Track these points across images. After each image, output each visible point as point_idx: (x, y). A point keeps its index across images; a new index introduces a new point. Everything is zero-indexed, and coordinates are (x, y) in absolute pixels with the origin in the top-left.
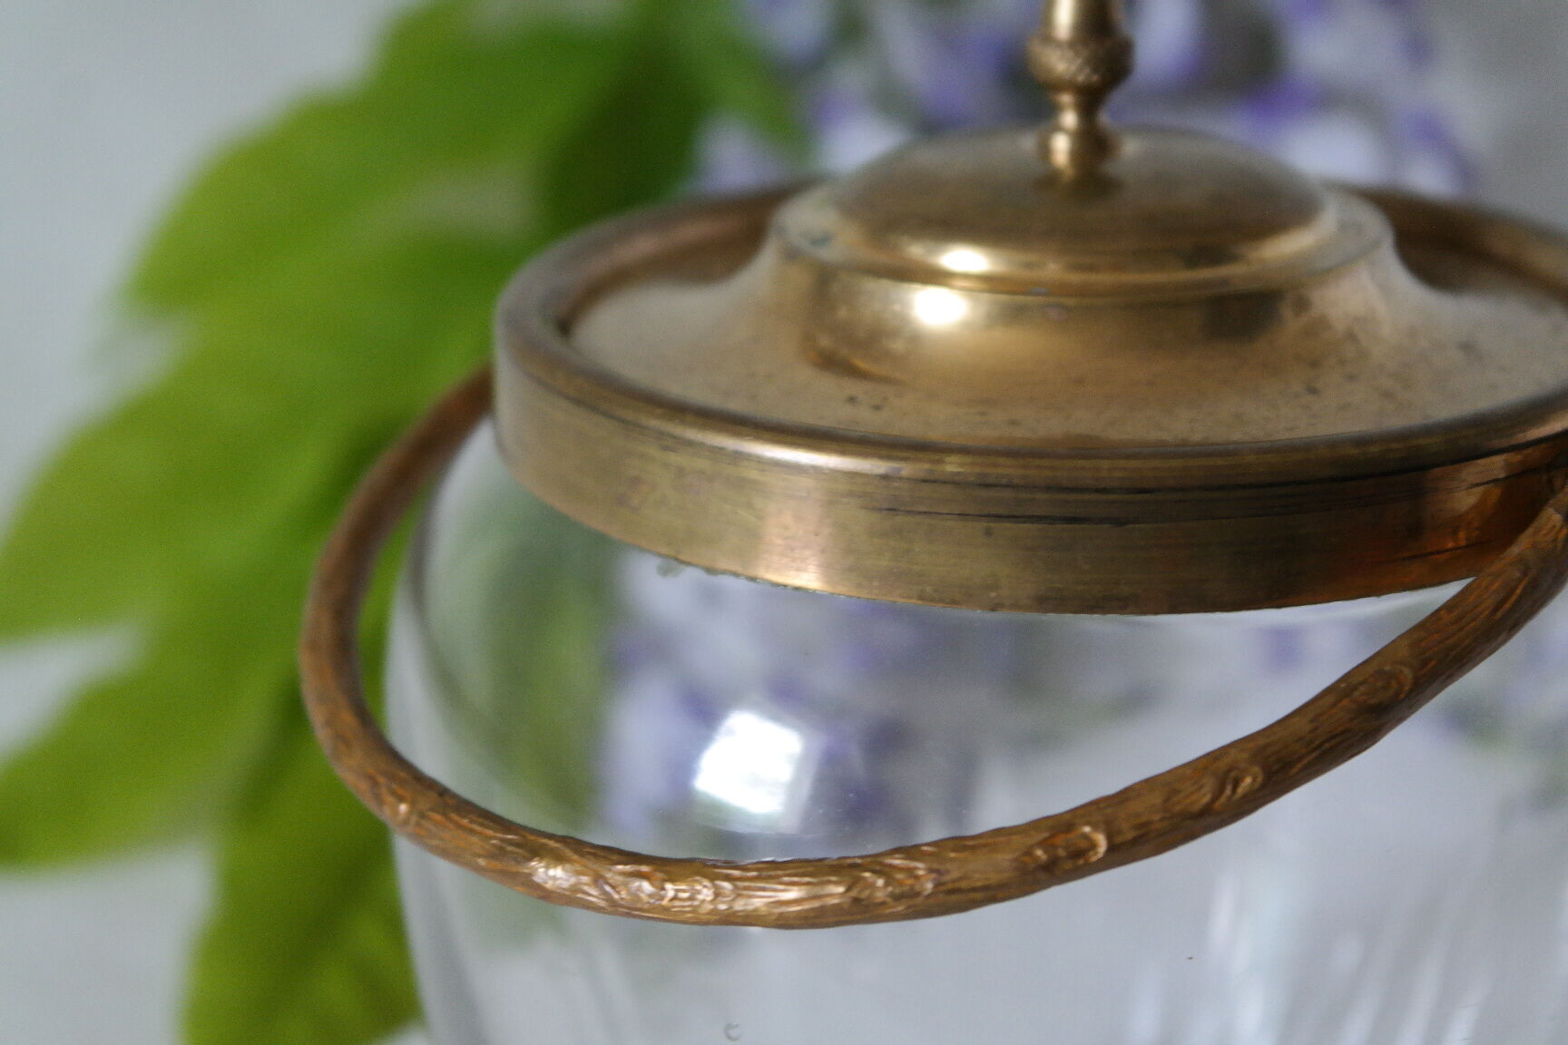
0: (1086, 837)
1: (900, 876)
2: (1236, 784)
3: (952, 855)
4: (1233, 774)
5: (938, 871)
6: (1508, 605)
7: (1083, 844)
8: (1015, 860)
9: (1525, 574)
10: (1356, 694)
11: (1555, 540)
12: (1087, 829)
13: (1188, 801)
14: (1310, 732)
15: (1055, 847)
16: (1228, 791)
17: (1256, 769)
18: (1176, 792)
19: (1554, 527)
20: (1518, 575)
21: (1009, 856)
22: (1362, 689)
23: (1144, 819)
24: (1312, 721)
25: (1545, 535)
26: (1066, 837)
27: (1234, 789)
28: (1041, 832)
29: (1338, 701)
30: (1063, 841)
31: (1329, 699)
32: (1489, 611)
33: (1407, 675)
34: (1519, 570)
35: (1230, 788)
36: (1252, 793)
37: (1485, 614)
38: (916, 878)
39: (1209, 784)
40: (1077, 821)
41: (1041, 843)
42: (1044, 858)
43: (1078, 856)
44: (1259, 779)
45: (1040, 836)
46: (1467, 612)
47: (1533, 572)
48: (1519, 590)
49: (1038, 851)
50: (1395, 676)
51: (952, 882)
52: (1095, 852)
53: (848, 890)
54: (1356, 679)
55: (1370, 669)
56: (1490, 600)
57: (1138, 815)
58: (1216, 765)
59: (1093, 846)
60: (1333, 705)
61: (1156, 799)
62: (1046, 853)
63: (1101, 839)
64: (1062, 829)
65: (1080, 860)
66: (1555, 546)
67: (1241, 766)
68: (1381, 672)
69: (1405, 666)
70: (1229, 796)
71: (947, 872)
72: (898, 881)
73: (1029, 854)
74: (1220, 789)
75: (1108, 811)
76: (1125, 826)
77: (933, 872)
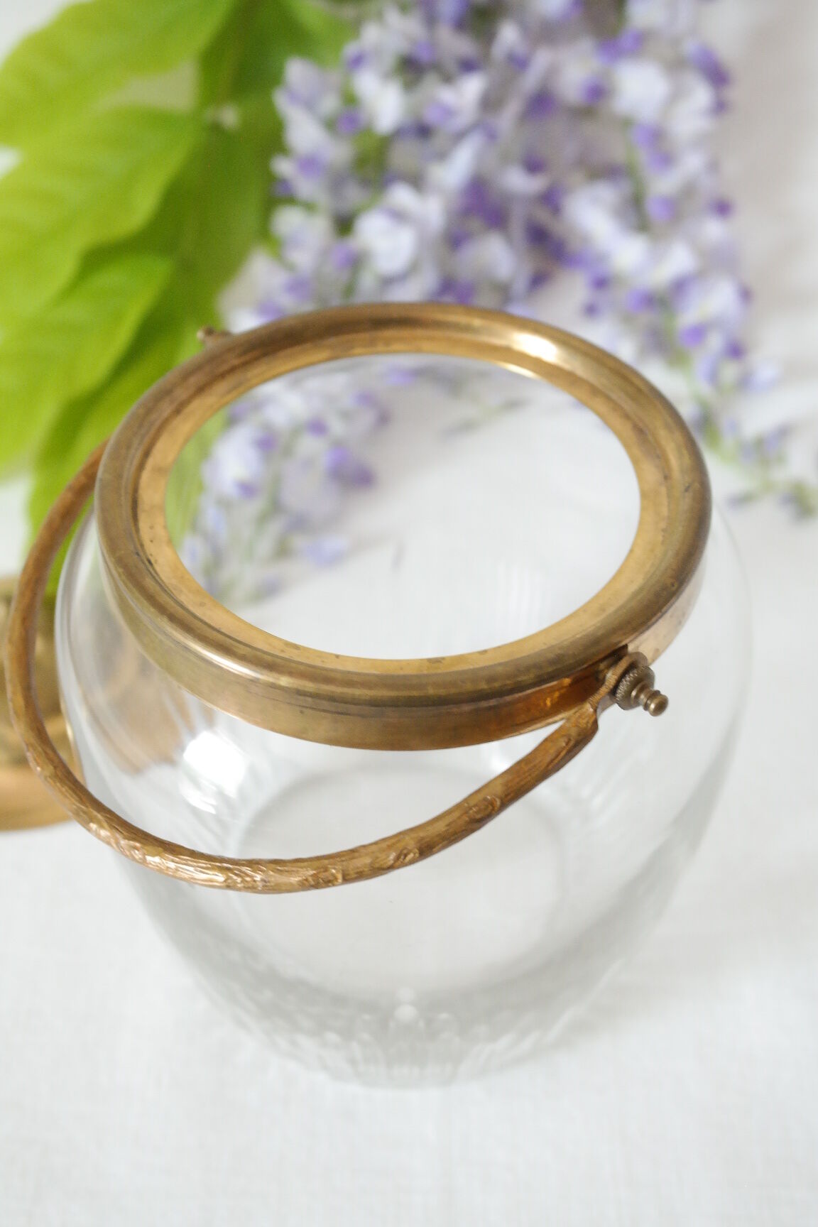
0: (333, 875)
1: (248, 879)
2: (406, 856)
3: (271, 873)
4: (405, 852)
5: (265, 881)
6: (556, 761)
7: (331, 878)
8: (300, 881)
9: (567, 744)
10: (471, 813)
11: (588, 722)
12: (334, 871)
13: (384, 862)
15: (318, 878)
16: (401, 860)
17: (417, 851)
18: (377, 858)
19: (588, 715)
20: (564, 744)
21: (297, 879)
22: (475, 810)
23: (361, 870)
24: (446, 826)
25: (583, 720)
26: (324, 874)
27: (405, 858)
28: (312, 870)
29: (462, 815)
30: (323, 875)
31: (457, 814)
32: (546, 765)
33: (498, 803)
34: (564, 741)
35: (402, 857)
36: (412, 862)
37: (543, 767)
38: (255, 881)
39: (392, 856)
40: (329, 866)
41: (312, 876)
42: (313, 883)
43: (329, 882)
44: (417, 855)
45: (312, 872)
46: (535, 766)
47: (572, 743)
48: (563, 754)
49: (310, 879)
50: (492, 803)
51: (272, 886)
52: (337, 881)
53: (225, 881)
54: (472, 803)
55: (480, 797)
56: (548, 759)
57: (358, 868)
58: (398, 845)
59: (336, 879)
60: (459, 818)
61: (367, 860)
62: (314, 880)
63: (340, 876)
64: (322, 870)
65: (330, 884)
66: (587, 725)
67: (409, 848)
68: (485, 799)
69: (497, 797)
70: (402, 862)
71: (269, 882)
72: (247, 881)
73: (306, 880)
74: (398, 858)
75: (344, 863)
76: (352, 872)
77: (263, 880)
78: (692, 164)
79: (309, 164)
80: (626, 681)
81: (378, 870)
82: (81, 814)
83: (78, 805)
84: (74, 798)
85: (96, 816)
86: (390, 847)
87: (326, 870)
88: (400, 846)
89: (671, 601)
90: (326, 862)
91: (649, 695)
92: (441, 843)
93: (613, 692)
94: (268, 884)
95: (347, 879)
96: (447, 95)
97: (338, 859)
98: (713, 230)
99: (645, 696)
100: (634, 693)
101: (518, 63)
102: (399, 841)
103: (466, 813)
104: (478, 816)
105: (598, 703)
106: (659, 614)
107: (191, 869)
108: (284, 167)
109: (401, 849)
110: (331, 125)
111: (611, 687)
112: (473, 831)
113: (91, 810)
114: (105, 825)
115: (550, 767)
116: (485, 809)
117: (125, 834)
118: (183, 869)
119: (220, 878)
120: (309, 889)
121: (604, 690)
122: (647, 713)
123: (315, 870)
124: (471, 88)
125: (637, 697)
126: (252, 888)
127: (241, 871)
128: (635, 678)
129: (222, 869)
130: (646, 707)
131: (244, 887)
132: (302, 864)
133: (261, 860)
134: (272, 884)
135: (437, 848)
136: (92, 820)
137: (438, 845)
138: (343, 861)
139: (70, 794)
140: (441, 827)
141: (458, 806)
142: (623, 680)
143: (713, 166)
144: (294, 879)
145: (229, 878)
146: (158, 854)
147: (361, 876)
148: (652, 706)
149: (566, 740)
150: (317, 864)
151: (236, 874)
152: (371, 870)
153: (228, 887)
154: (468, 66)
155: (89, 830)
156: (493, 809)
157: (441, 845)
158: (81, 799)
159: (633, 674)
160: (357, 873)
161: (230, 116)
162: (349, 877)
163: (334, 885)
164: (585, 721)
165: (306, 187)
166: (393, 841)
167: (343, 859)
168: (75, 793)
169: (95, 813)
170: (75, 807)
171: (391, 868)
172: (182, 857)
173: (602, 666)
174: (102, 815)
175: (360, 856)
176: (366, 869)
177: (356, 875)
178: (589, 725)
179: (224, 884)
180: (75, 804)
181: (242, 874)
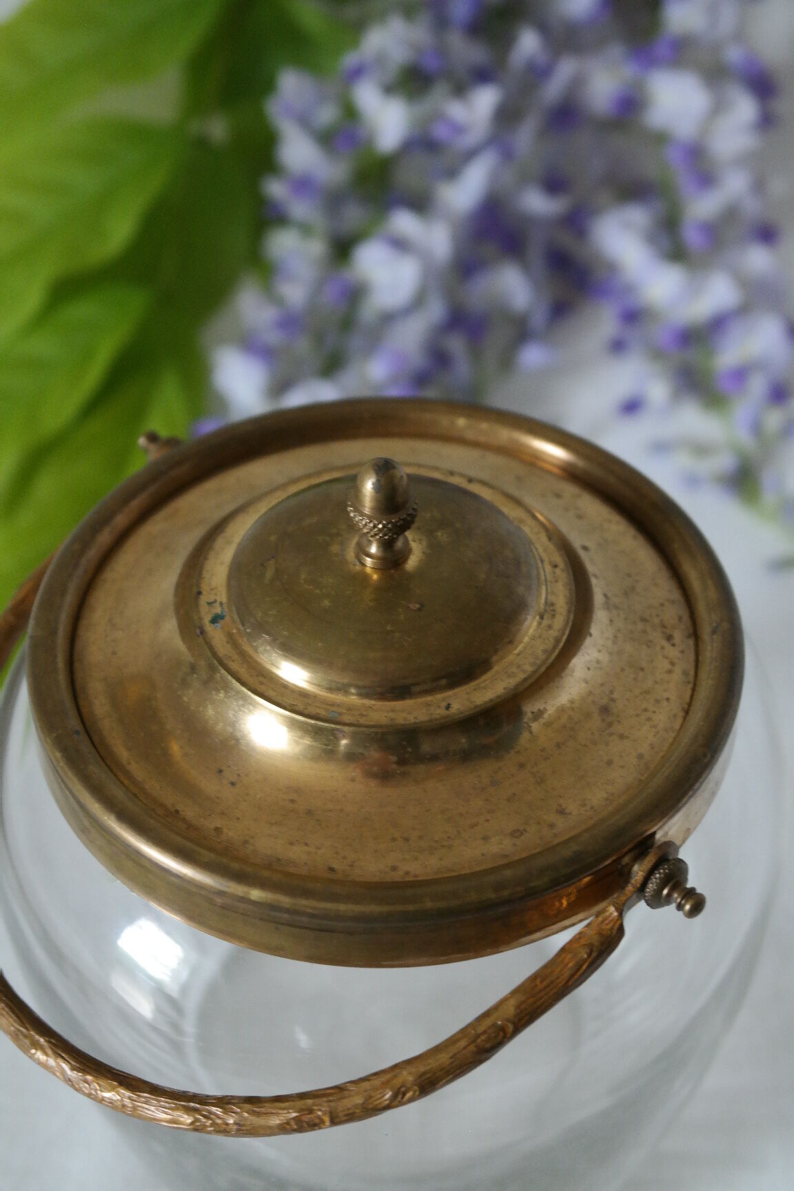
0: (319, 1117)
1: (219, 1122)
2: (404, 1094)
3: (246, 1114)
4: (403, 1089)
5: (239, 1124)
6: (576, 977)
7: (317, 1121)
8: (280, 1124)
9: (589, 955)
10: (479, 1040)
11: (612, 928)
12: (320, 1113)
13: (378, 1102)
14: (449, 1065)
15: (302, 1120)
16: (399, 1099)
17: (417, 1086)
18: (371, 1097)
19: (612, 920)
20: (585, 956)
21: (277, 1121)
22: (483, 1037)
23: (352, 1111)
24: (451, 1058)
25: (607, 924)
26: (309, 1116)
27: (403, 1098)
28: (295, 1112)
29: (468, 1045)
30: (306, 1118)
31: (463, 1043)
32: (565, 981)
33: (510, 1028)
34: (586, 953)
35: (400, 1096)
36: (411, 1100)
37: (563, 983)
38: (227, 1124)
39: (389, 1095)
40: (315, 1108)
41: (294, 1118)
42: (295, 1127)
43: (314, 1125)
44: (417, 1093)
45: (294, 1115)
46: (552, 982)
47: (594, 955)
48: (584, 967)
49: (293, 1123)
50: (502, 1029)
51: (247, 1130)
52: (324, 1125)
53: (192, 1123)
54: (481, 1029)
55: (488, 1022)
56: (567, 974)
57: (349, 1109)
58: (395, 1081)
59: (323, 1122)
60: (465, 1048)
61: (359, 1100)
62: (296, 1124)
63: (327, 1119)
64: (307, 1112)
65: (316, 1128)
66: (612, 932)
67: (409, 1086)
68: (494, 1025)
69: (509, 1022)
70: (399, 1102)
71: (244, 1125)
72: (217, 1124)
73: (288, 1123)
74: (395, 1097)
75: (332, 1104)
76: (341, 1114)
77: (235, 1123)
78: (735, 185)
79: (303, 185)
80: (656, 878)
81: (370, 1110)
82: (21, 1037)
83: (16, 1025)
84: (13, 1018)
85: (38, 1041)
86: (385, 1084)
87: (311, 1111)
88: (397, 1082)
89: (704, 776)
90: (310, 1102)
91: (683, 894)
92: (444, 1078)
93: (642, 889)
94: (243, 1128)
95: (335, 1121)
96: (456, 110)
97: (325, 1099)
98: (758, 259)
99: (679, 895)
100: (665, 892)
101: (537, 73)
102: (395, 1076)
103: (474, 1041)
104: (488, 1046)
105: (624, 904)
106: (691, 793)
107: (153, 1108)
108: (276, 189)
109: (399, 1086)
110: (327, 139)
111: (638, 886)
112: (480, 1062)
113: (32, 1033)
114: (50, 1052)
115: (570, 983)
116: (495, 1037)
117: (73, 1063)
118: (143, 1108)
119: (187, 1119)
120: (290, 1134)
121: (630, 888)
122: (681, 913)
123: (298, 1112)
124: (485, 100)
125: (669, 895)
126: (224, 1130)
127: (211, 1113)
128: (665, 874)
129: (188, 1110)
130: (680, 907)
131: (214, 1131)
132: (282, 1105)
133: (233, 1097)
134: (248, 1128)
135: (441, 1083)
136: (36, 1045)
137: (441, 1080)
138: (330, 1101)
139: (7, 1013)
140: (444, 1059)
141: (463, 1032)
142: (652, 877)
143: (759, 186)
144: (275, 1121)
145: (197, 1120)
146: (113, 1089)
147: (351, 1117)
148: (687, 907)
149: (588, 951)
150: (300, 1104)
151: (205, 1116)
152: (363, 1111)
153: (196, 1130)
154: (483, 76)
155: (32, 1057)
156: (505, 1037)
157: (444, 1081)
158: (21, 1021)
159: (664, 869)
160: (347, 1115)
161: (218, 129)
162: (338, 1120)
163: (320, 1128)
164: (609, 927)
165: (300, 209)
166: (388, 1076)
167: (331, 1098)
168: (13, 1012)
169: (37, 1037)
170: (12, 1028)
171: (388, 1107)
172: (142, 1094)
173: (626, 860)
174: (46, 1041)
175: (350, 1096)
176: (358, 1111)
177: (345, 1118)
178: (614, 932)
179: (191, 1127)
180: (13, 1026)
181: (212, 1116)
